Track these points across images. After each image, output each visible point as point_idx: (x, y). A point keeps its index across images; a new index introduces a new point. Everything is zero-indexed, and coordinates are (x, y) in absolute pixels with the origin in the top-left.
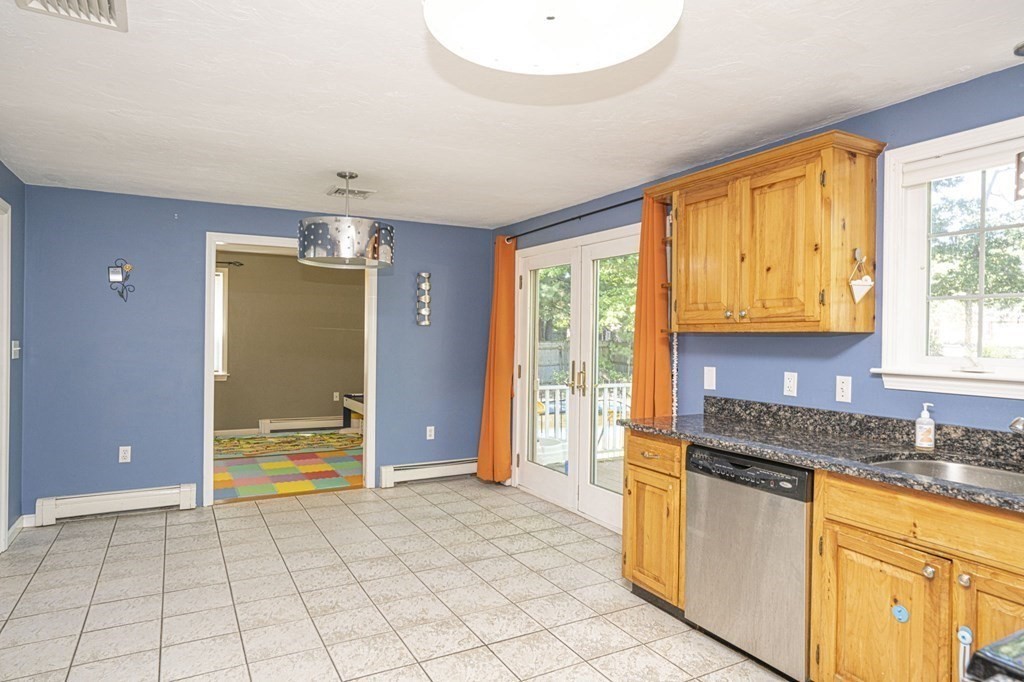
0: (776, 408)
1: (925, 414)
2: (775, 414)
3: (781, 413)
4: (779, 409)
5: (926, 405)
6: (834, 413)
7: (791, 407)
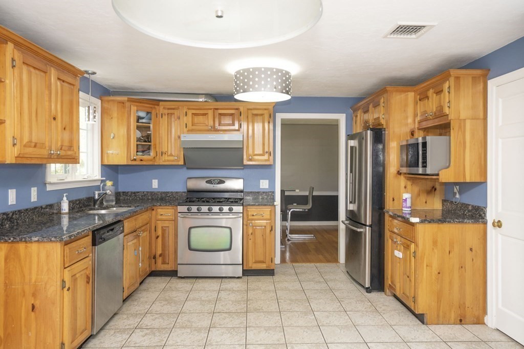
0: (11, 214)
1: (65, 198)
2: (12, 218)
3: (14, 216)
4: (13, 215)
5: (65, 195)
6: (36, 208)
7: (19, 211)
